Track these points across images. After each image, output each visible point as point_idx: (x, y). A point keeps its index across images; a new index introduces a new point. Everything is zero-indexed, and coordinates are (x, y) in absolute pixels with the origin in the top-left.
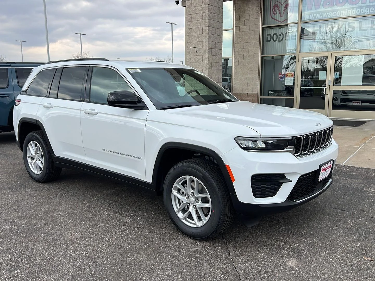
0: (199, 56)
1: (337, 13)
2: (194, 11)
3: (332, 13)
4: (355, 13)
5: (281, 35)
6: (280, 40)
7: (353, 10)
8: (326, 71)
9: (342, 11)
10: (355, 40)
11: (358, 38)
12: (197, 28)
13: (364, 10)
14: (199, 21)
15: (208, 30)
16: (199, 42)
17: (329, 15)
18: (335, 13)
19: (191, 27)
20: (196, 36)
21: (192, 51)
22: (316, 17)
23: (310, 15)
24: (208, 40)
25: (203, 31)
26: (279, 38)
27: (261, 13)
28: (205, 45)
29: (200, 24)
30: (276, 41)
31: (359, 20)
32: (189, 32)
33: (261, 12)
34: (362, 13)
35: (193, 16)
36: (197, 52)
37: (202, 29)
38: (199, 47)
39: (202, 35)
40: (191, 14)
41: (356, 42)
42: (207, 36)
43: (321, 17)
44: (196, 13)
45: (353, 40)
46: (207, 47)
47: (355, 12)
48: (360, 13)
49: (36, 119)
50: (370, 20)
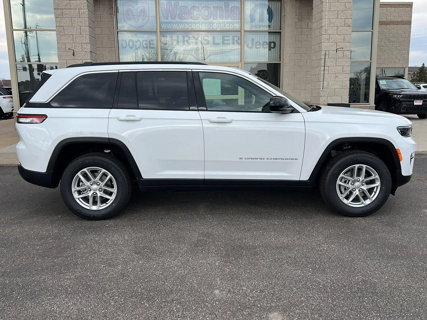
0: (77, 60)
1: (193, 26)
2: (66, 5)
3: (188, 25)
4: (208, 28)
5: (138, 42)
6: (137, 47)
7: (207, 25)
9: (196, 25)
10: (211, 53)
11: (213, 51)
12: (72, 26)
13: (216, 26)
14: (74, 18)
15: (88, 31)
16: (76, 44)
17: (185, 27)
18: (191, 25)
19: (63, 25)
20: (72, 36)
21: (67, 54)
22: (168, 26)
23: (167, 25)
24: (89, 42)
25: (81, 31)
26: (136, 45)
27: (114, 16)
28: (86, 48)
29: (77, 23)
30: (125, 47)
31: (212, 35)
32: (60, 30)
33: (114, 14)
34: (214, 28)
35: (65, 11)
36: (73, 55)
37: (79, 28)
38: (77, 50)
39: (80, 35)
40: (62, 8)
41: (211, 54)
42: (88, 38)
43: (178, 28)
44: (69, 8)
45: (209, 53)
46: (89, 50)
47: (208, 26)
48: (213, 28)
49: (108, 137)
50: (222, 35)
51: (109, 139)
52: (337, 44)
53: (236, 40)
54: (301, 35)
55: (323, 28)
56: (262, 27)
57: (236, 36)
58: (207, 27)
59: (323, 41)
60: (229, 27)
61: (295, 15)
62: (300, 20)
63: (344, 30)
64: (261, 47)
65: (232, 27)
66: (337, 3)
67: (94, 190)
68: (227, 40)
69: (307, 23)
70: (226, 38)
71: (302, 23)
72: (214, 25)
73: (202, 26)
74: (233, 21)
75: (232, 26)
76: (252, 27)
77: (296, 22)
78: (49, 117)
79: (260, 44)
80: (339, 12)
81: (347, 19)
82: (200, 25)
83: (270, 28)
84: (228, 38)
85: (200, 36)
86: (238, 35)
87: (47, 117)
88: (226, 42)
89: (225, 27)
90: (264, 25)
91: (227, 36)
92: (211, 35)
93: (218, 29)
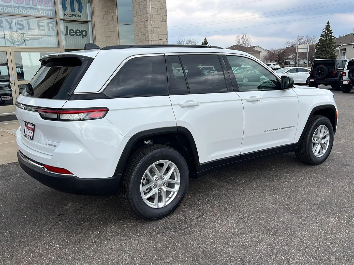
1: (4, 9)
7: (20, 9)
8: (6, 67)
9: (9, 8)
34: (28, 13)
48: (26, 13)
49: (176, 126)
50: (36, 21)
51: (177, 127)
52: (158, 35)
53: (51, 27)
54: (108, 26)
55: (149, 21)
56: (74, 16)
57: (51, 23)
58: (20, 11)
59: (149, 32)
60: (43, 14)
61: (102, 8)
62: (107, 12)
63: (163, 24)
64: (75, 34)
65: (46, 14)
66: (156, 2)
67: (159, 186)
68: (42, 26)
69: (112, 16)
70: (41, 24)
71: (108, 16)
72: (28, 10)
73: (14, 10)
74: (46, 8)
75: (46, 12)
76: (65, 16)
77: (103, 14)
78: (111, 110)
79: (74, 32)
80: (158, 10)
81: (164, 16)
82: (13, 9)
83: (82, 18)
84: (43, 24)
85: (14, 20)
86: (52, 22)
87: (108, 110)
88: (41, 28)
89: (39, 14)
90: (76, 15)
91: (42, 23)
92: (25, 20)
93: (32, 14)
